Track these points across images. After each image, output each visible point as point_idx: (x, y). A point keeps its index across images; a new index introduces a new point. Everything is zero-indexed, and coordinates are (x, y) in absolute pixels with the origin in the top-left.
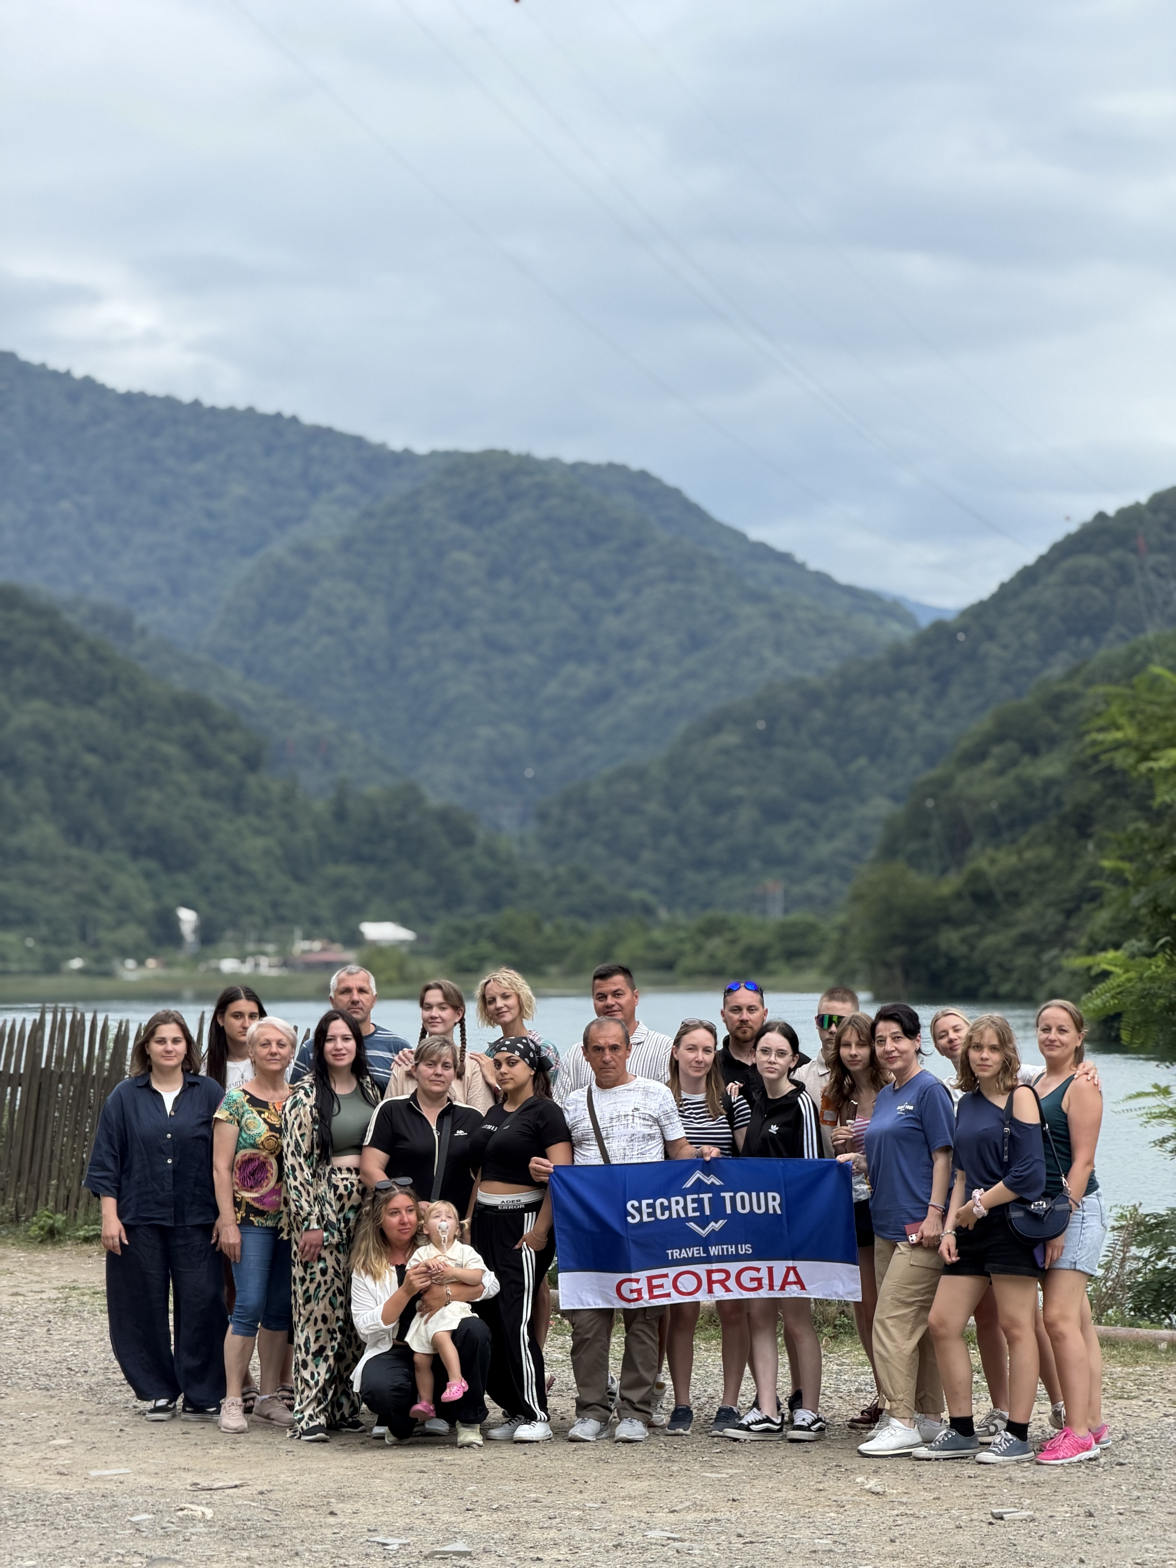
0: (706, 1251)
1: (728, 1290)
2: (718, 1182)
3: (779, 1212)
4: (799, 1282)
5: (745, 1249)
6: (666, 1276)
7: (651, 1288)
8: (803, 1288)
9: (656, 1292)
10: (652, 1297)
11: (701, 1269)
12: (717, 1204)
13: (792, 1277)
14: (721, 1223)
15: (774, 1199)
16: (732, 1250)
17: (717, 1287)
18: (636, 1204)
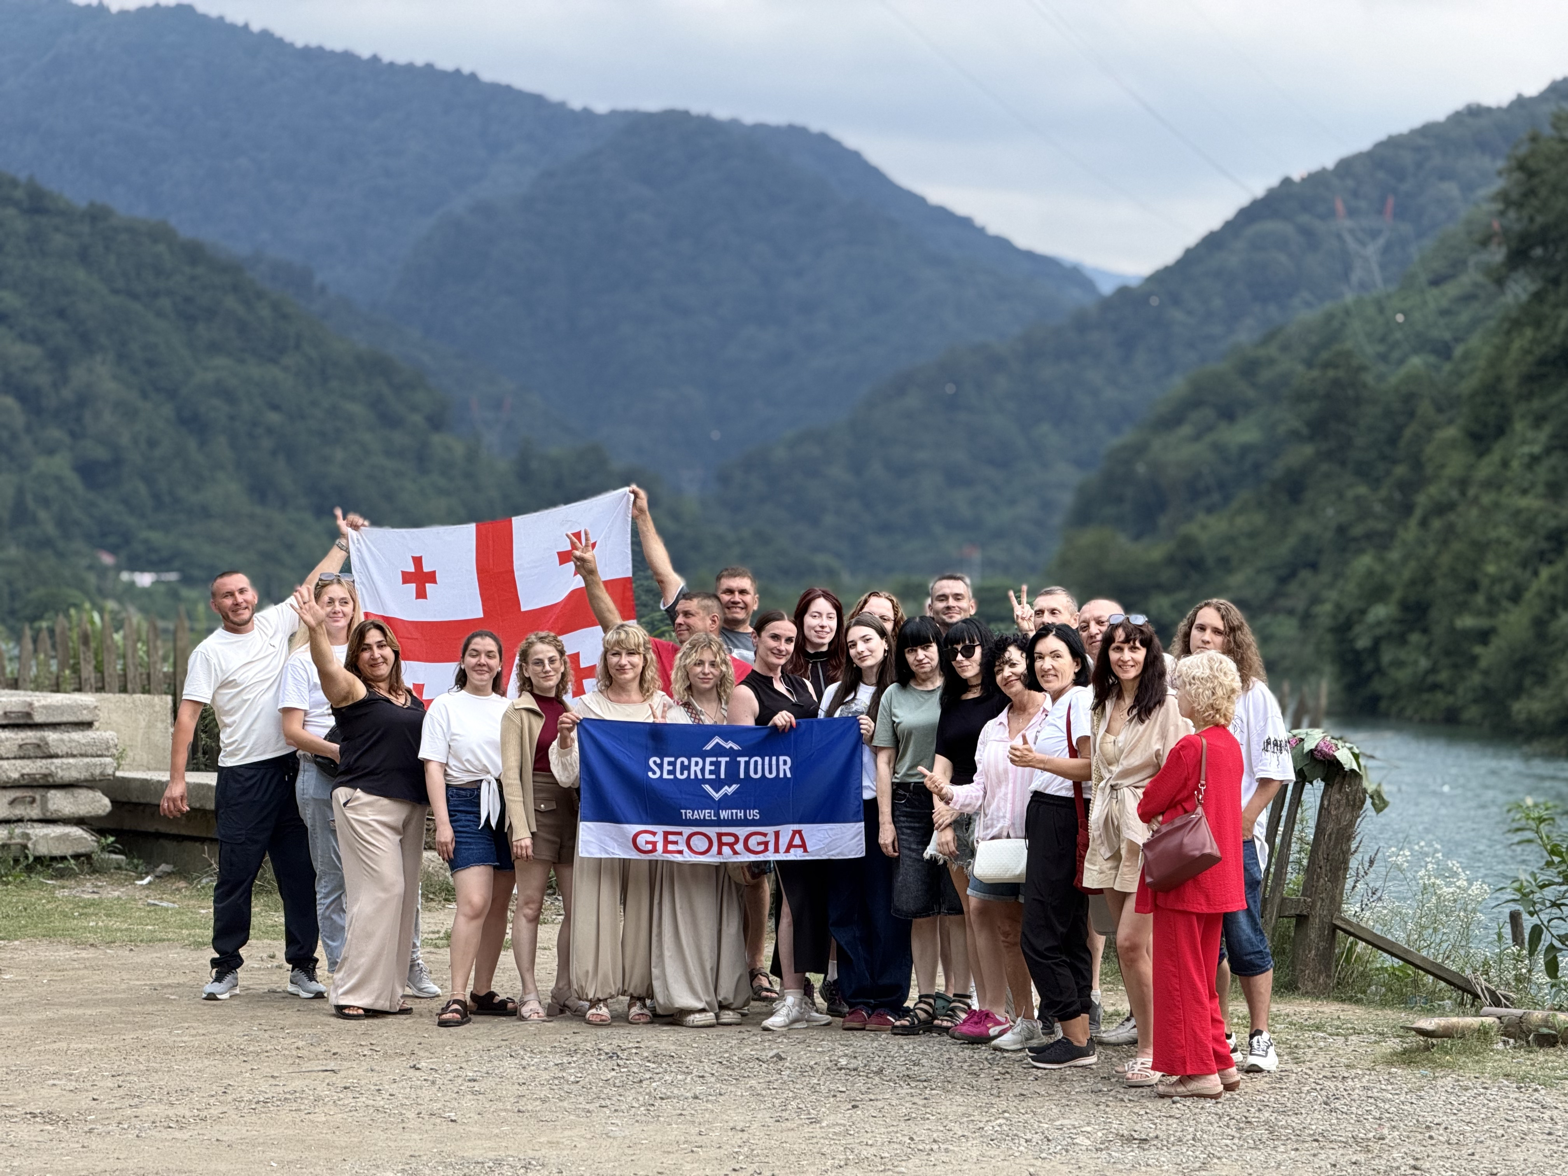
0: (717, 814)
1: (735, 853)
2: (736, 747)
3: (789, 775)
4: (803, 846)
5: (754, 814)
6: (680, 834)
7: (666, 842)
8: (805, 851)
9: (671, 847)
10: (666, 851)
11: (712, 831)
12: (733, 767)
13: (797, 841)
14: (735, 787)
15: (785, 762)
16: (741, 814)
17: (726, 850)
18: (658, 761)
